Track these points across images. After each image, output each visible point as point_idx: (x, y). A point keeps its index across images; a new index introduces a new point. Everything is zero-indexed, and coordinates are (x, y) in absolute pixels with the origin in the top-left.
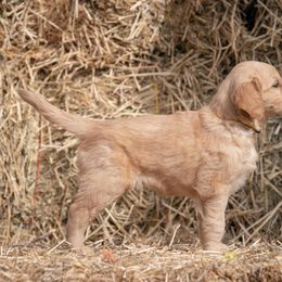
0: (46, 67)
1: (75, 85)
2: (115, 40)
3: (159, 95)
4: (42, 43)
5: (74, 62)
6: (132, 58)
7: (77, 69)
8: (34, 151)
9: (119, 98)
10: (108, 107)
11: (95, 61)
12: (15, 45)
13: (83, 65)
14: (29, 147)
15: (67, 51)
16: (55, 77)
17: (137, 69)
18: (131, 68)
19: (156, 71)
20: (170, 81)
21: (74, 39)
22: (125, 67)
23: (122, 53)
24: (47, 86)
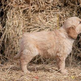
0: (25, 10)
1: (34, 15)
2: (46, 2)
3: (59, 19)
4: (24, 3)
5: (34, 9)
6: (51, 7)
7: (34, 11)
8: (21, 34)
9: (47, 20)
10: (43, 22)
11: (40, 8)
12: (16, 3)
13: (36, 9)
14: (20, 33)
15: (32, 5)
16: (28, 13)
17: (52, 11)
18: (50, 11)
19: (58, 11)
20: (62, 15)
21: (34, 2)
22: (49, 10)
23: (48, 6)
24: (26, 15)
